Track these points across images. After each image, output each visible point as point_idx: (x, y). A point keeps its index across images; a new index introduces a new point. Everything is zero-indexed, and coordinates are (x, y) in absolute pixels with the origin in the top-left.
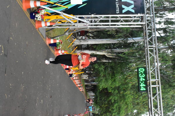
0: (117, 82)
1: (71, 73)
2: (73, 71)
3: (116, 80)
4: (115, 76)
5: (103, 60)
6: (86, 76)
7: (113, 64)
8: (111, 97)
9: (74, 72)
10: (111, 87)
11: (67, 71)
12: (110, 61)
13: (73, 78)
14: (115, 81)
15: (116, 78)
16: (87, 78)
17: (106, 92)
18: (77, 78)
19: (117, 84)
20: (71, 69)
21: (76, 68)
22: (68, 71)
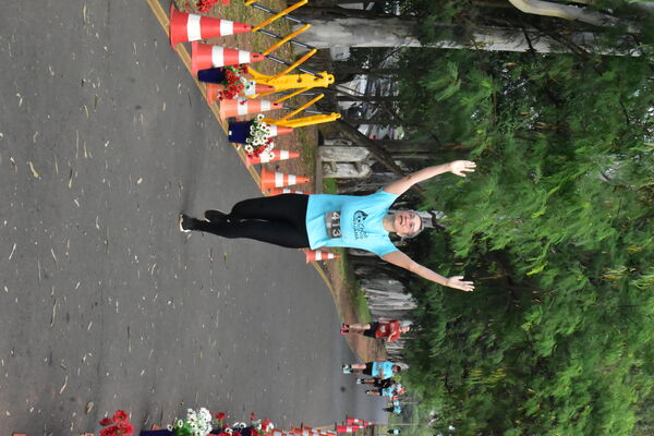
0: (587, 205)
1: (242, 111)
2: (257, 100)
3: (580, 189)
4: (571, 157)
5: (488, 39)
6: (358, 159)
7: (563, 71)
8: (535, 314)
9: (266, 106)
10: (545, 239)
11: (210, 91)
12: (542, 48)
13: (258, 150)
14: (567, 191)
15: (582, 171)
16: (365, 171)
17: (499, 276)
18: (284, 155)
19: (582, 215)
20: (244, 81)
21: (283, 78)
22: (220, 88)
